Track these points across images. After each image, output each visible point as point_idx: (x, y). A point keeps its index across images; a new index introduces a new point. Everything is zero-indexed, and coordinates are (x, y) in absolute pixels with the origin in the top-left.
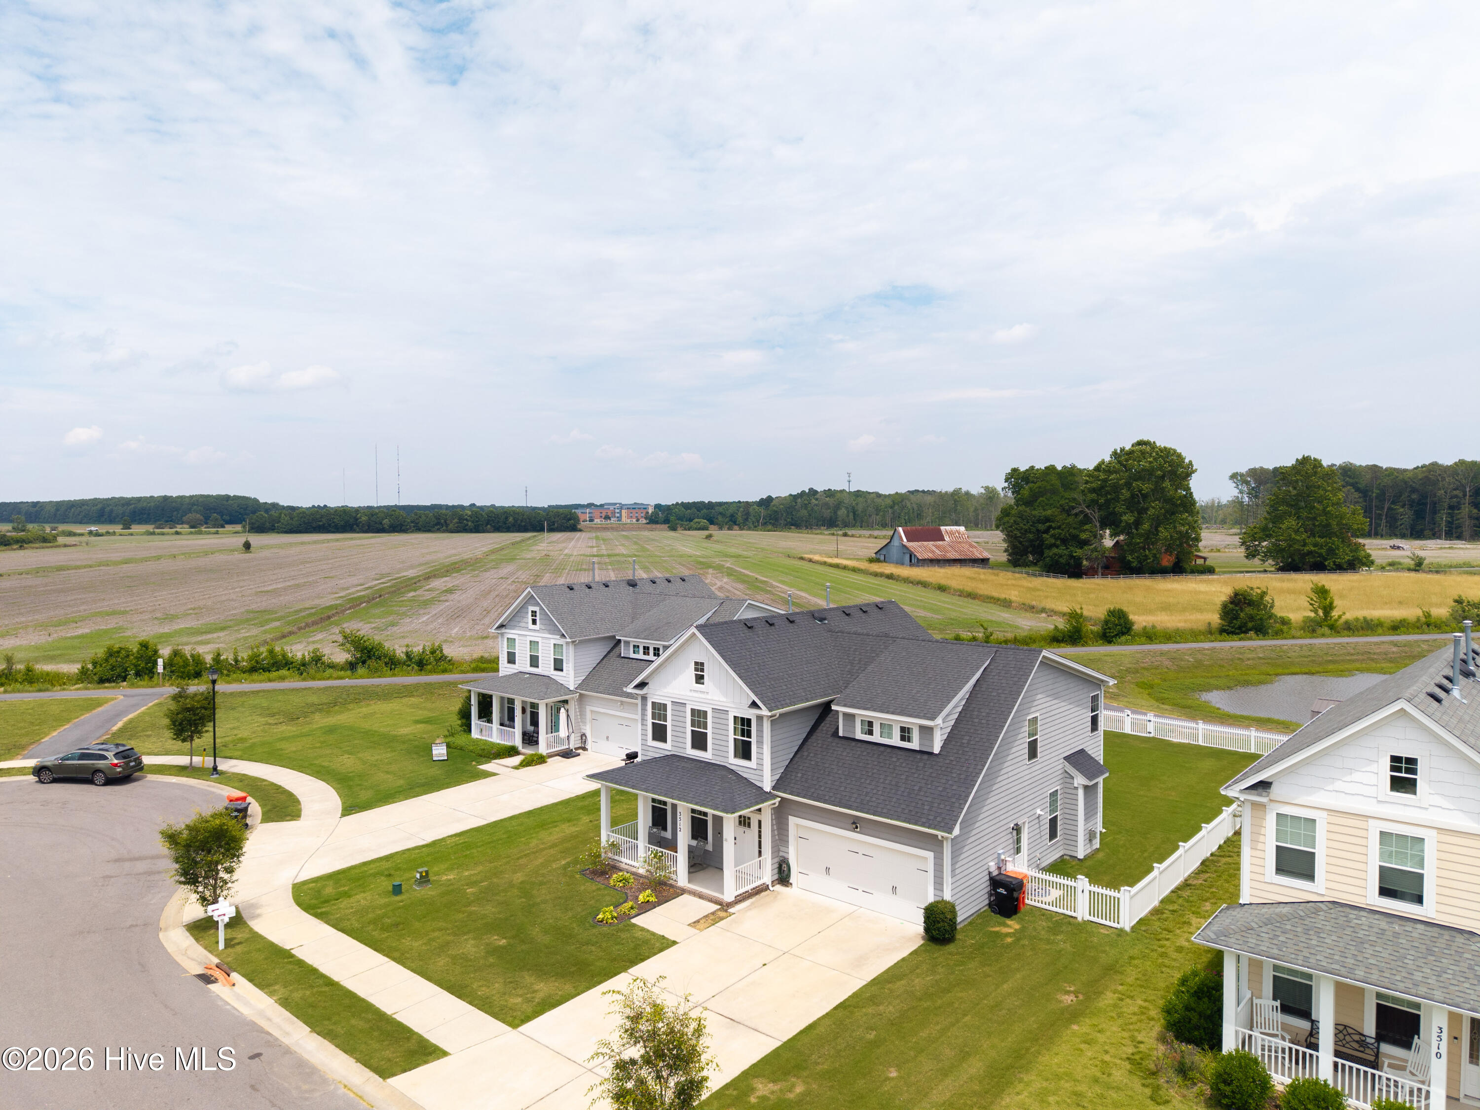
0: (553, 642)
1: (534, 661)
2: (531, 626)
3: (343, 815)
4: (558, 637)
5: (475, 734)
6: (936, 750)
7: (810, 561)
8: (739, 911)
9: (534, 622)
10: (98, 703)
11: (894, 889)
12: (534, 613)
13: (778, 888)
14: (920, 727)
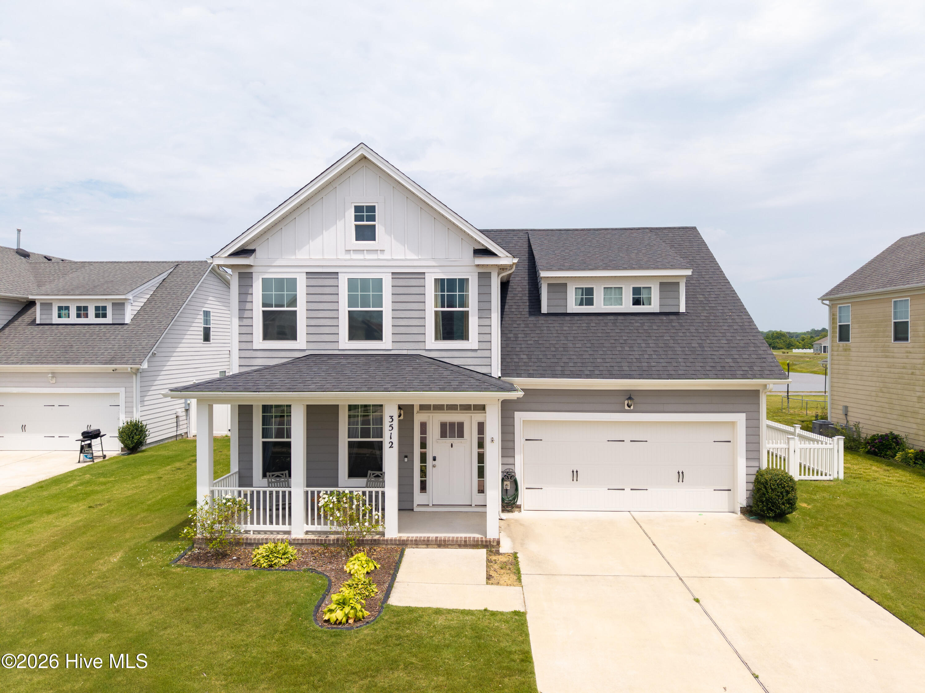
6: (682, 309)
8: (514, 549)
11: (681, 475)
14: (661, 284)
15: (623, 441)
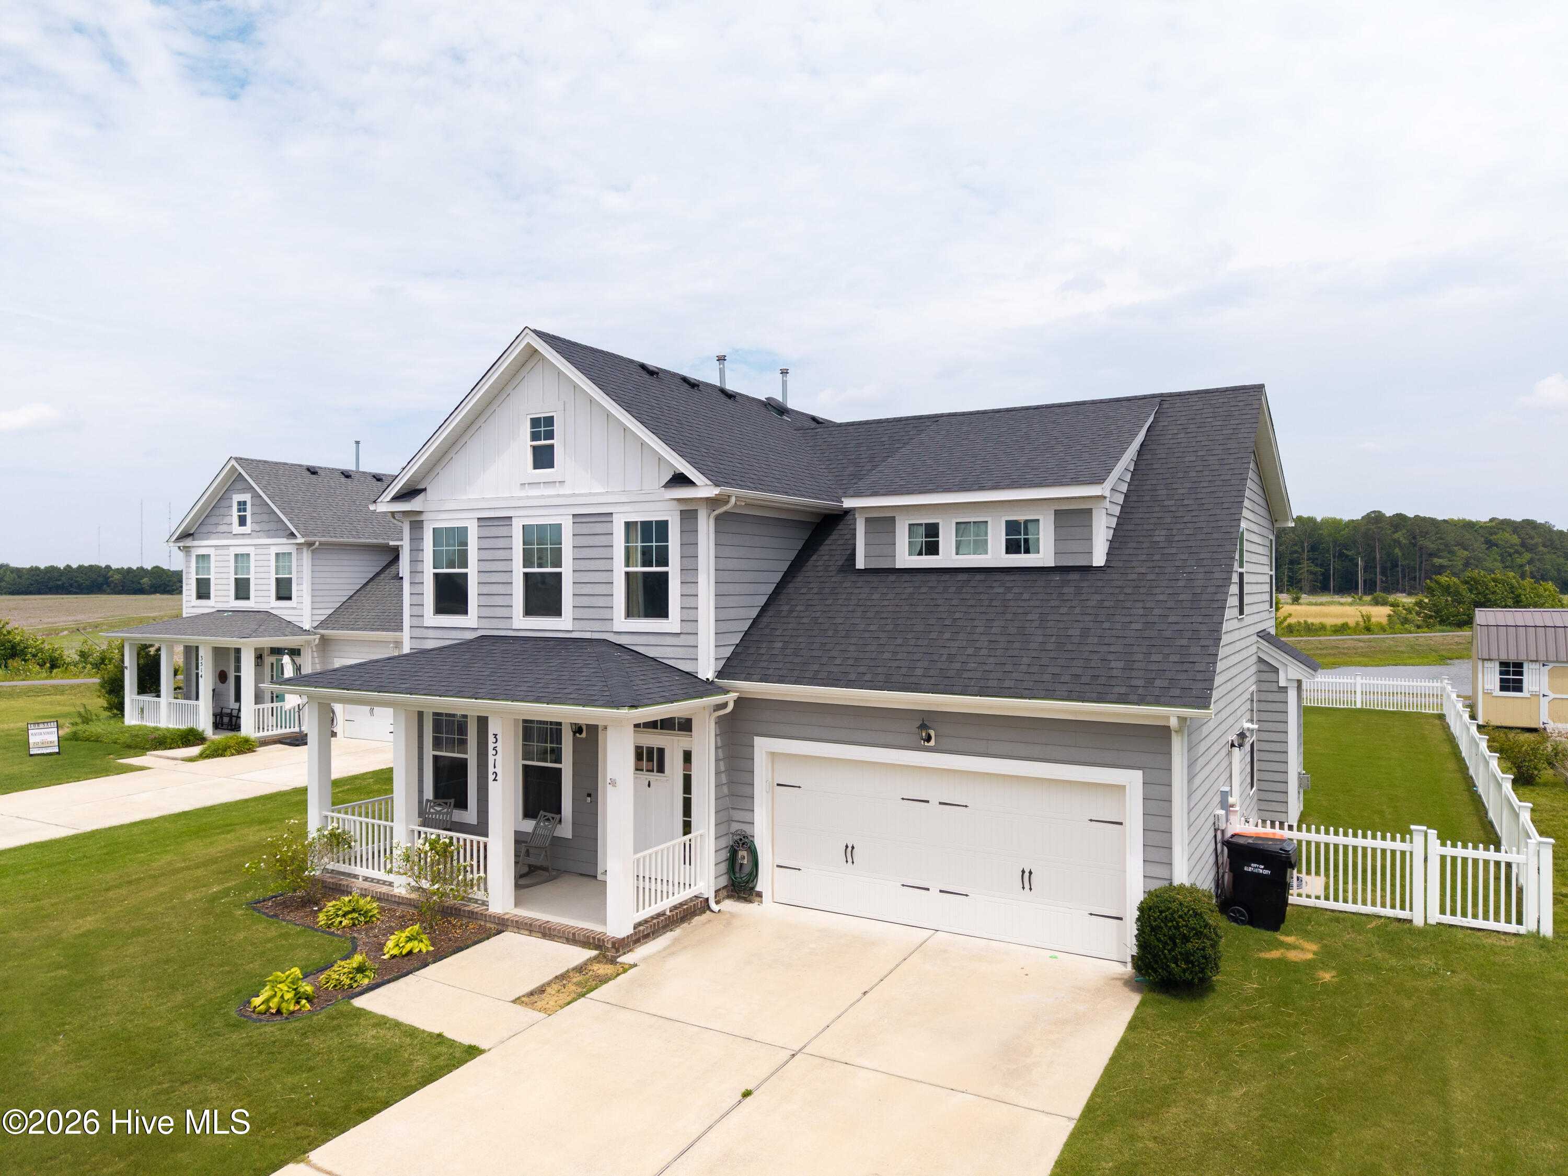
0: (274, 550)
1: (242, 589)
2: (237, 529)
4: (284, 540)
5: (131, 719)
6: (1099, 559)
8: (645, 959)
9: (242, 521)
11: (1026, 877)
12: (242, 505)
13: (729, 905)
14: (1057, 513)
15: (927, 802)
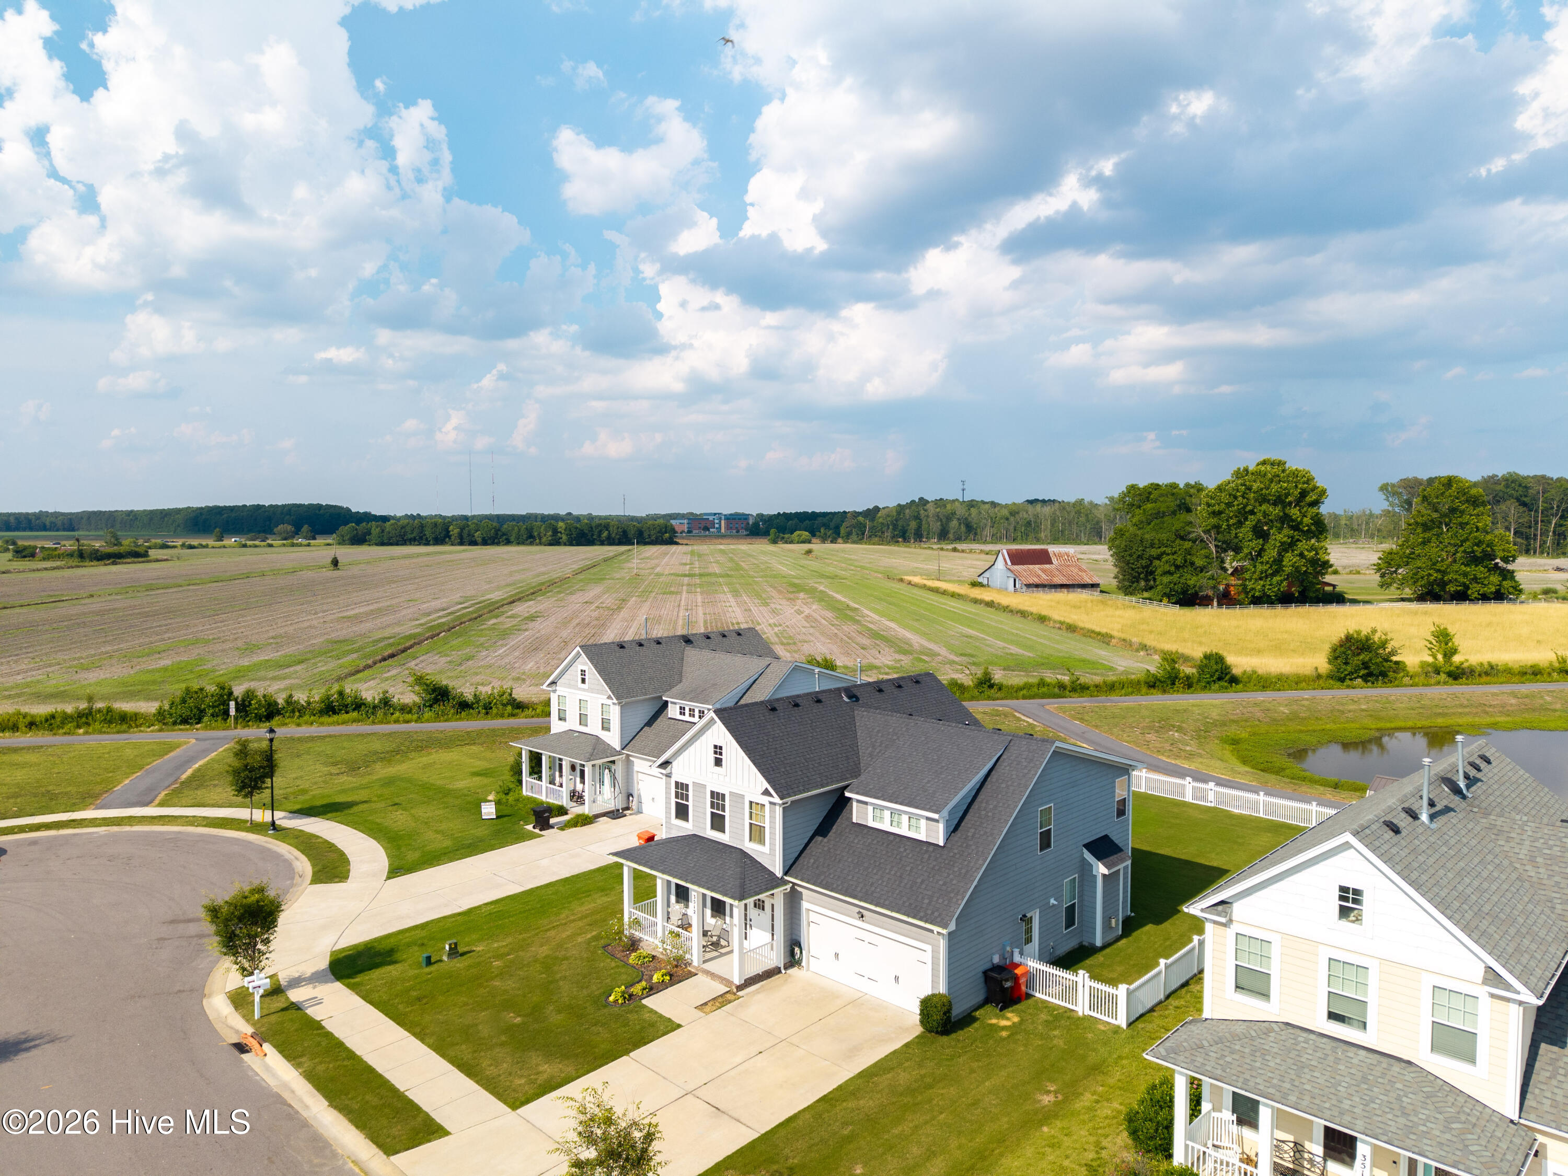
0: (600, 702)
1: (583, 719)
2: (580, 685)
3: (388, 878)
4: (605, 697)
5: (525, 792)
6: (941, 843)
7: (910, 583)
8: (747, 994)
9: (584, 681)
10: (171, 748)
11: (897, 978)
12: (583, 672)
13: (789, 970)
14: (927, 819)
15: (862, 940)
